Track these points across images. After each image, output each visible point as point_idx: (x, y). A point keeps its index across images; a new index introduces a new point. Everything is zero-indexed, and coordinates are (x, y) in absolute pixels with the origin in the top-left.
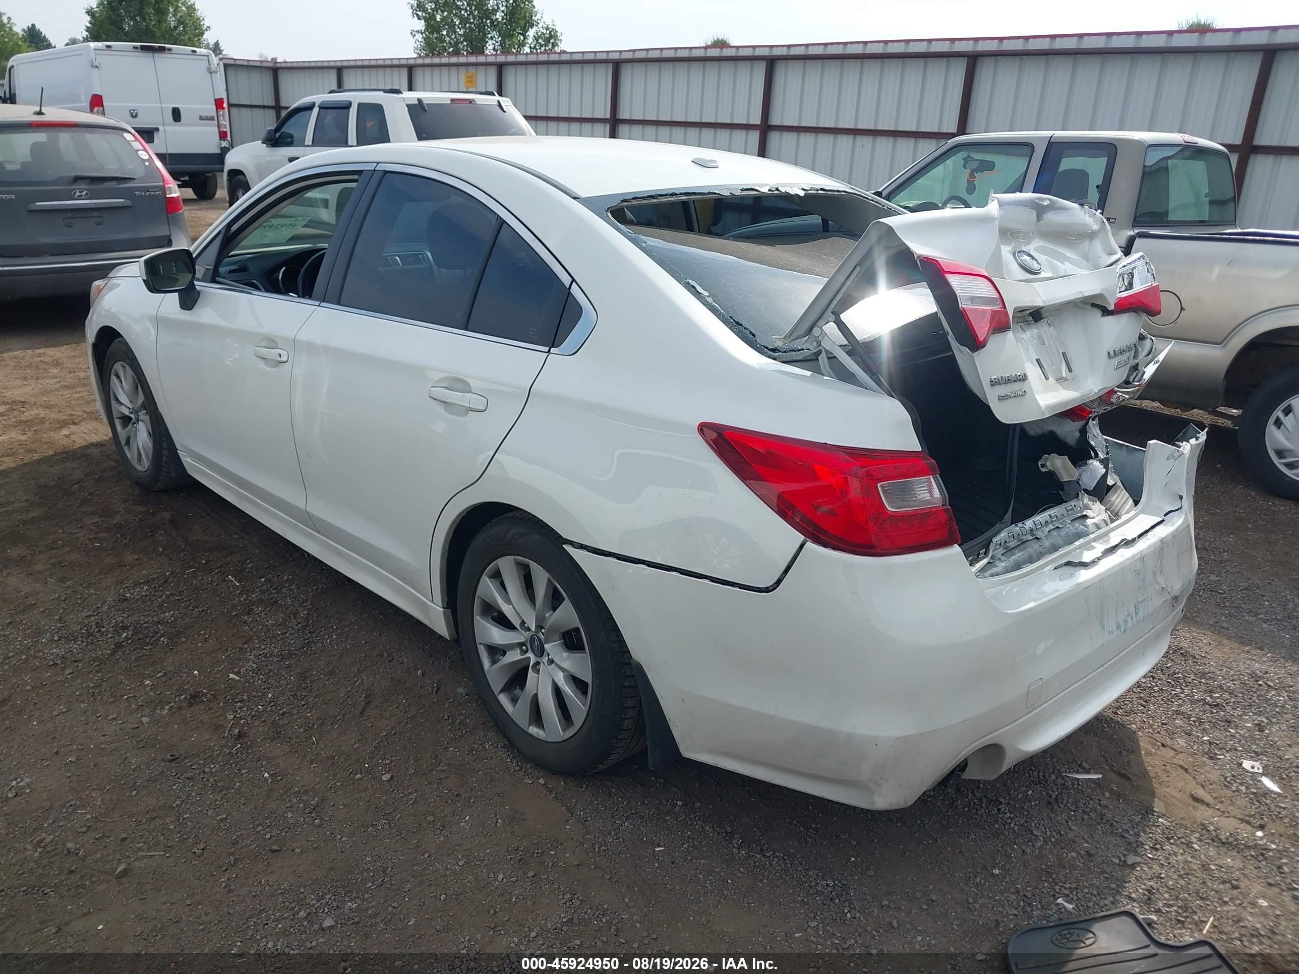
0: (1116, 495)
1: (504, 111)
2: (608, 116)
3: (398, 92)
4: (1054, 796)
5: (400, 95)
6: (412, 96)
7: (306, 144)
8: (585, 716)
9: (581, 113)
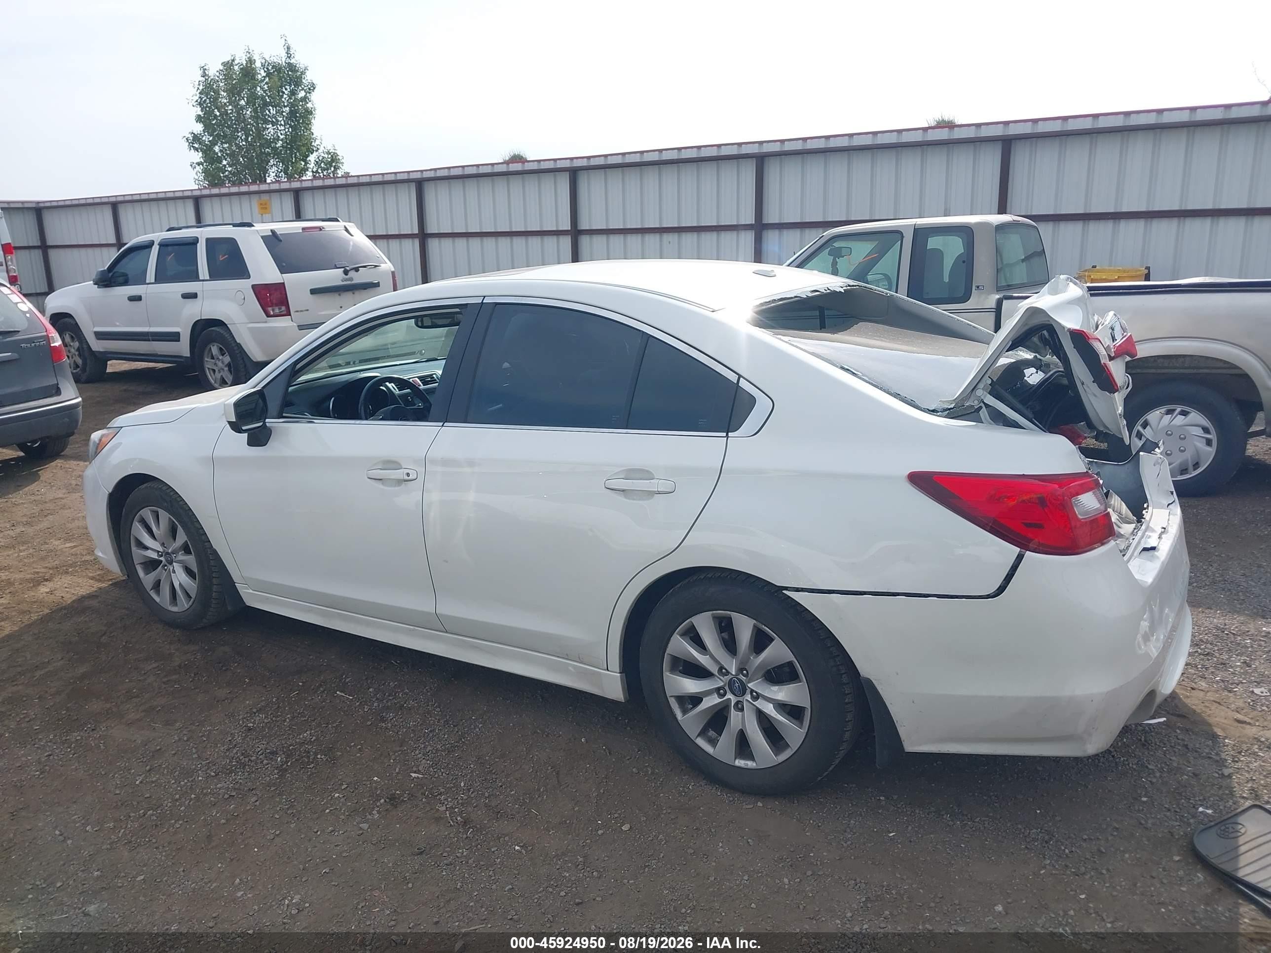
0: (1113, 499)
1: (352, 235)
2: (416, 231)
3: (250, 225)
4: (1143, 740)
5: (253, 228)
6: (264, 228)
7: (147, 282)
8: (804, 737)
9: (387, 230)
